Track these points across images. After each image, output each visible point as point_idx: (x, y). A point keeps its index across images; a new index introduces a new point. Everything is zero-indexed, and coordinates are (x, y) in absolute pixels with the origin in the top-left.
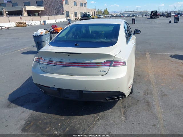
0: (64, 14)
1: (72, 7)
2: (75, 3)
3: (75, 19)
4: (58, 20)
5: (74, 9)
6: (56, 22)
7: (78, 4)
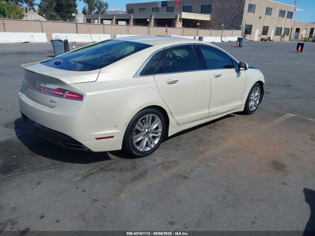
0: (240, 29)
1: (260, 18)
2: (269, 11)
3: (262, 40)
4: (226, 37)
5: (264, 21)
6: (222, 41)
7: (275, 13)
